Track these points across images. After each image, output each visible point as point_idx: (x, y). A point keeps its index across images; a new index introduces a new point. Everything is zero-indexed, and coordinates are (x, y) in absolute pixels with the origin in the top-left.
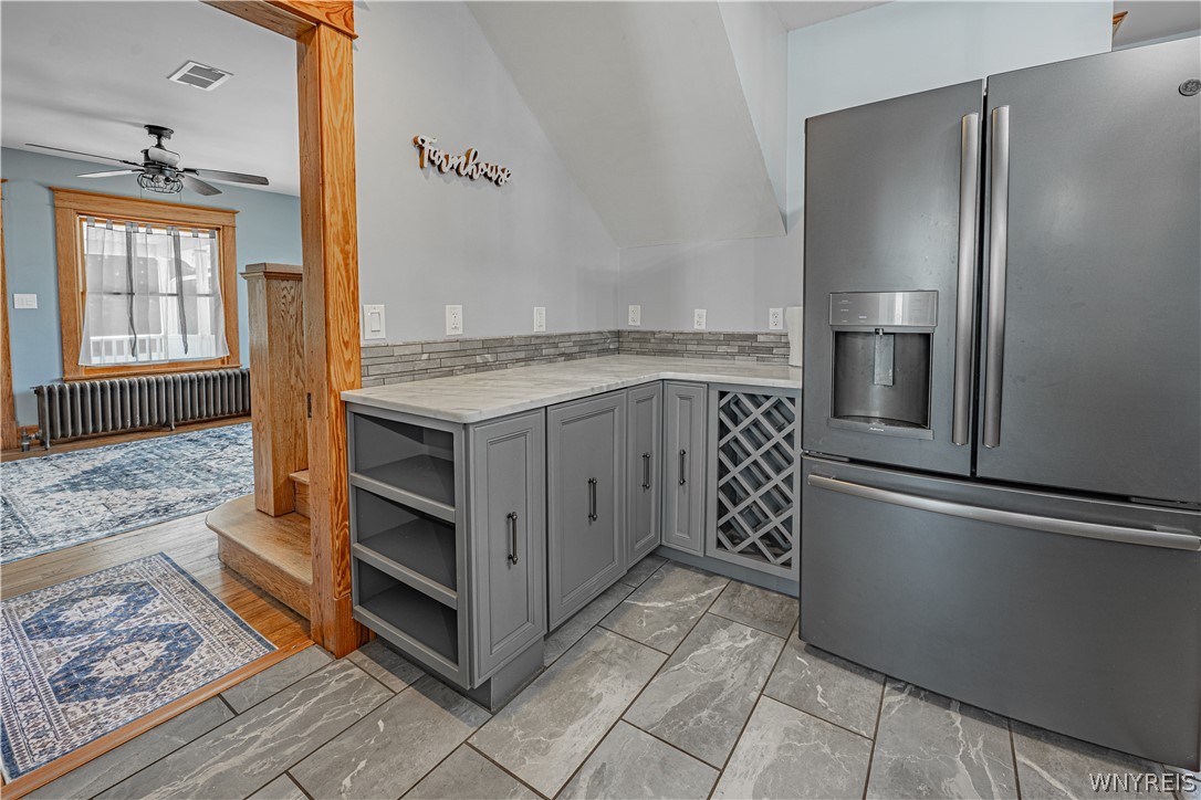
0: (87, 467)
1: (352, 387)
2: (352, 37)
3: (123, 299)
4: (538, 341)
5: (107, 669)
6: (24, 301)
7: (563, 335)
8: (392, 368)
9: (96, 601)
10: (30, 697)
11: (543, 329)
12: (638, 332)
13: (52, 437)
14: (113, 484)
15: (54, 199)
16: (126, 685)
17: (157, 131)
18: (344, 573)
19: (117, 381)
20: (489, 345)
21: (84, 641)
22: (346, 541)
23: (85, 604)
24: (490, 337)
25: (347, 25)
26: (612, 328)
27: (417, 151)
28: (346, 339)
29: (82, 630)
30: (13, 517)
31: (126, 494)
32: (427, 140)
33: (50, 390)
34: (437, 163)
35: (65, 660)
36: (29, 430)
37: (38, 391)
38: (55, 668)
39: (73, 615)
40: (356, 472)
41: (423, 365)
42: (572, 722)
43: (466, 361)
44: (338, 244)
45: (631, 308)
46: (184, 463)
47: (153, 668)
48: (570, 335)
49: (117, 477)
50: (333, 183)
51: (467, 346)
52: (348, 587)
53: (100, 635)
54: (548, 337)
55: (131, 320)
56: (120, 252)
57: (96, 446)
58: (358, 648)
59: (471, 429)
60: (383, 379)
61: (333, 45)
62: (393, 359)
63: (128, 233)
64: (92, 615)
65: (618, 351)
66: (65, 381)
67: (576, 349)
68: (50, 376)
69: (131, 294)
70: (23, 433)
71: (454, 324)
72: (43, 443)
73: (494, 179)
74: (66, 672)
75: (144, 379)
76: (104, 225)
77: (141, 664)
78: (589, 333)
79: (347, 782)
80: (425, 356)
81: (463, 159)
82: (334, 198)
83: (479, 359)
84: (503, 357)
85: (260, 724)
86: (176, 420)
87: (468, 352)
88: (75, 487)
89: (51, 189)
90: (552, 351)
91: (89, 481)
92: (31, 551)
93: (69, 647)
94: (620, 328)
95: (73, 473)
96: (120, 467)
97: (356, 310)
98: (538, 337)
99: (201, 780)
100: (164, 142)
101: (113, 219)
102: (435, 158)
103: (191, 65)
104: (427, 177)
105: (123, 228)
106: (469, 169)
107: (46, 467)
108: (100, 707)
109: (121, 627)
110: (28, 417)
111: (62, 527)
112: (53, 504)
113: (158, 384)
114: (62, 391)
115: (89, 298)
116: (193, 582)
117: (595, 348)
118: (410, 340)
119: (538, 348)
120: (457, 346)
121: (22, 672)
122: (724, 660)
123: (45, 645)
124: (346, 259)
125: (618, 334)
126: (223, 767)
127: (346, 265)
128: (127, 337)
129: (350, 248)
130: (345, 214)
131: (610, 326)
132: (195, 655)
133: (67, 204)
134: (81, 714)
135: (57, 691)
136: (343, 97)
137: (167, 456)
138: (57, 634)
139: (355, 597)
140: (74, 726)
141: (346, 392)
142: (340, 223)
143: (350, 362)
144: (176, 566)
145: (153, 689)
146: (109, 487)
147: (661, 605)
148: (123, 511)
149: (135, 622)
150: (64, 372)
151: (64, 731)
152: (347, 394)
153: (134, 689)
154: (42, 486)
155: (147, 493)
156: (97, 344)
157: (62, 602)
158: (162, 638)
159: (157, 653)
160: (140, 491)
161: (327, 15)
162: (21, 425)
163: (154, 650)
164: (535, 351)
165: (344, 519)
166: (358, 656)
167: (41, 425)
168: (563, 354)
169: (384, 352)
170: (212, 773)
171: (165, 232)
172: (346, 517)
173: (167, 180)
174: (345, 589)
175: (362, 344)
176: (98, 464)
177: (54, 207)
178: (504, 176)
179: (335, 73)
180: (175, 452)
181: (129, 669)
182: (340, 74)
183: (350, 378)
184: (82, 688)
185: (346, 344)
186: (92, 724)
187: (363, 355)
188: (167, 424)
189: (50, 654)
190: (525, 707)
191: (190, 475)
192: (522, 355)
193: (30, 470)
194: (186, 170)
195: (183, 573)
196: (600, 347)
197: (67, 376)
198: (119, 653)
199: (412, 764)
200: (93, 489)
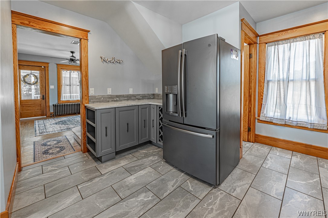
0: (60, 120)
1: (87, 103)
2: (88, 40)
3: (69, 86)
4: (130, 96)
5: (51, 151)
6: (52, 87)
7: (137, 95)
8: (95, 100)
9: (53, 142)
10: (39, 153)
11: (132, 93)
12: (157, 94)
13: (56, 115)
14: (63, 124)
15: (57, 66)
16: (53, 153)
17: (72, 52)
18: (85, 138)
19: (67, 104)
20: (117, 96)
21: (49, 147)
22: (85, 132)
23: (51, 142)
24: (118, 95)
25: (86, 38)
26: (152, 93)
27: (101, 59)
28: (86, 95)
29: (49, 146)
30: (45, 128)
31: (64, 126)
32: (103, 57)
33: (55, 105)
34: (105, 61)
35: (45, 149)
36: (52, 113)
37: (53, 105)
38: (44, 150)
39: (49, 143)
40: (87, 119)
41: (102, 100)
42: (113, 166)
43: (112, 99)
44: (85, 77)
45: (156, 88)
46: (76, 121)
47: (57, 152)
48: (139, 95)
49: (64, 123)
50: (84, 67)
51: (112, 96)
52: (86, 140)
53: (51, 147)
54: (133, 95)
55: (70, 91)
56: (69, 76)
57: (62, 117)
58: (87, 152)
59: (97, 110)
60: (93, 102)
61: (84, 42)
62: (96, 99)
63: (70, 73)
64: (51, 144)
65: (154, 98)
66: (58, 103)
67: (141, 98)
68: (56, 102)
69: (70, 85)
70: (51, 114)
71: (109, 92)
72: (54, 116)
73: (119, 62)
74: (45, 151)
75: (72, 103)
76: (66, 71)
77: (56, 151)
78: (145, 94)
79: (75, 168)
80: (103, 98)
81: (111, 59)
82: (84, 69)
83: (115, 99)
84: (121, 99)
85: (67, 160)
86: (78, 112)
87: (113, 98)
88: (56, 124)
89: (57, 64)
90: (134, 98)
91: (59, 123)
92: (46, 134)
93: (46, 148)
94: (154, 93)
95: (57, 121)
96: (65, 121)
97: (88, 89)
98: (130, 95)
99: (56, 165)
100: (74, 54)
101: (67, 70)
102: (105, 60)
103: (74, 41)
104: (103, 64)
105: (69, 72)
106: (113, 61)
107: (53, 120)
108: (48, 156)
109: (55, 146)
110: (52, 111)
111: (52, 130)
112: (52, 126)
113: (74, 104)
114: (57, 105)
115: (63, 86)
116: (68, 140)
117: (147, 97)
118: (100, 95)
119: (130, 97)
120: (110, 96)
121: (39, 150)
122: (148, 161)
123: (43, 147)
124: (86, 80)
125: (154, 95)
126: (60, 164)
127: (86, 81)
128: (69, 95)
129: (87, 78)
130: (86, 72)
131: (151, 92)
132: (63, 151)
133: (59, 67)
134: (45, 156)
135: (43, 153)
136: (86, 51)
137: (74, 119)
138: (46, 146)
139: (87, 143)
140: (43, 158)
141: (86, 104)
142: (85, 74)
143: (86, 99)
144: (66, 138)
145: (56, 154)
146: (62, 124)
147: (144, 152)
148: (62, 128)
149: (57, 145)
150: (58, 101)
151: (42, 158)
152: (86, 105)
153: (53, 154)
154: (51, 123)
155: (67, 126)
156: (64, 96)
157: (48, 141)
158: (60, 148)
159: (58, 150)
160: (66, 125)
161: (83, 37)
162: (51, 112)
163: (58, 149)
164: (129, 97)
165: (85, 128)
166: (87, 153)
167: (54, 112)
168: (137, 99)
169: (94, 97)
170: (58, 165)
171: (77, 72)
172: (85, 127)
173: (74, 62)
174: (85, 141)
175: (89, 95)
176: (62, 120)
177: (57, 68)
178: (121, 62)
179: (84, 47)
180: (75, 119)
181: (54, 151)
182: (85, 47)
183: (86, 102)
184: (46, 153)
185: (86, 96)
186: (46, 158)
187: (89, 98)
188: (76, 113)
189: (44, 148)
190: (108, 163)
191: (76, 123)
192: (126, 99)
193: (51, 121)
194: (77, 60)
195: (67, 139)
196: (148, 97)
197: (59, 102)
198: (53, 149)
199: (85, 168)
200: (59, 124)
